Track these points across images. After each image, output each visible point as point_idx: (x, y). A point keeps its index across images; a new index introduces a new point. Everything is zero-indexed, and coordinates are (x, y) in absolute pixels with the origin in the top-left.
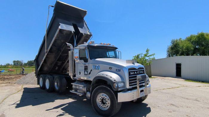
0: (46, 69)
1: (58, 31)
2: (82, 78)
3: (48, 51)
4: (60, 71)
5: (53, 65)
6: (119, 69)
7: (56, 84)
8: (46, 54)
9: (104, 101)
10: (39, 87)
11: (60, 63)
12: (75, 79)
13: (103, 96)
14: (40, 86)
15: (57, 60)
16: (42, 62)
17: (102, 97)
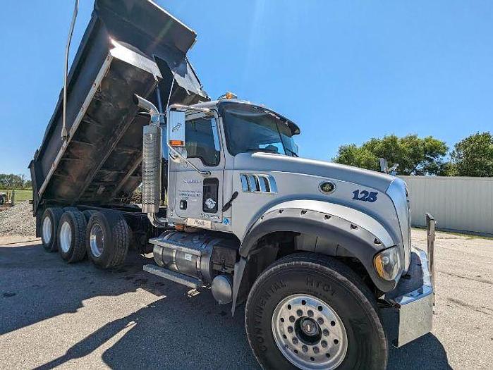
0: (65, 190)
1: (107, 64)
2: (191, 222)
3: (72, 134)
4: (111, 199)
5: (89, 180)
6: (370, 190)
7: (93, 238)
8: (65, 145)
9: (308, 329)
10: (41, 242)
11: (110, 175)
12: (162, 224)
13: (305, 309)
14: (43, 240)
15: (103, 167)
16: (53, 168)
17: (300, 312)
